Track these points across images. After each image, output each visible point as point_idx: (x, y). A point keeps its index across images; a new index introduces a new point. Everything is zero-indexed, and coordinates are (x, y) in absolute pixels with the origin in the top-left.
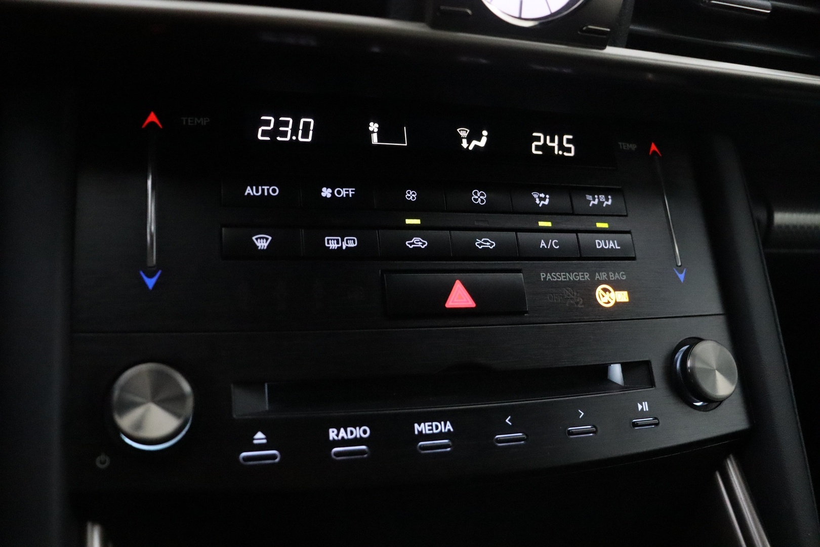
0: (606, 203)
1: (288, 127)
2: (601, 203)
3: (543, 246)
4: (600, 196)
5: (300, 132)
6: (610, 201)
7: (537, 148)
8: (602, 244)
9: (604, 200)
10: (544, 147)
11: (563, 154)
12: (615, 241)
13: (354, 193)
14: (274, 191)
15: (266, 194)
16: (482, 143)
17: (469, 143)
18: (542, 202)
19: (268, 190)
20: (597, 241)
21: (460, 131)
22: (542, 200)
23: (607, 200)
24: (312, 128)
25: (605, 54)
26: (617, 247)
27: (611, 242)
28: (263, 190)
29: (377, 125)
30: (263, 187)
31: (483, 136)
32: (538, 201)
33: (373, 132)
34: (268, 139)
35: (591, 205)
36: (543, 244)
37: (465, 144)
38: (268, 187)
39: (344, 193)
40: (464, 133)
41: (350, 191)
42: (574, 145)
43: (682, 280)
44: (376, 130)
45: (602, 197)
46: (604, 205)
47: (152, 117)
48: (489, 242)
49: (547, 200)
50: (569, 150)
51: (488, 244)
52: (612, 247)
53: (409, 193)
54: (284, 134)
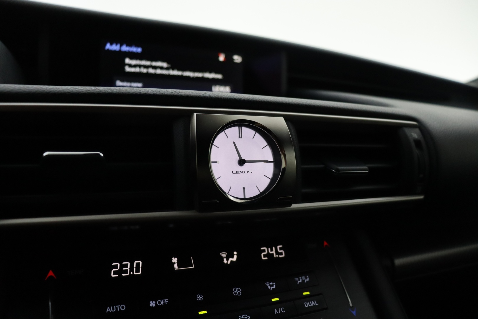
0: (306, 280)
1: (128, 267)
2: (303, 281)
3: (276, 313)
4: (302, 277)
5: (135, 269)
6: (308, 279)
7: (265, 256)
8: (308, 304)
9: (305, 279)
10: (268, 255)
11: (279, 257)
12: (315, 301)
13: (168, 301)
14: (123, 307)
15: (118, 310)
16: (235, 259)
17: (228, 260)
18: (272, 287)
19: (119, 307)
20: (305, 303)
21: (222, 254)
22: (271, 286)
23: (306, 279)
24: (141, 266)
25: (291, 208)
26: (316, 304)
27: (313, 302)
28: (117, 308)
29: (176, 259)
30: (116, 306)
31: (234, 255)
32: (269, 287)
33: (175, 263)
34: (117, 276)
35: (298, 283)
36: (276, 311)
37: (225, 261)
38: (119, 306)
39: (162, 302)
40: (224, 255)
41: (166, 301)
42: (284, 250)
43: (355, 314)
44: (176, 262)
45: (304, 278)
46: (305, 282)
47: (51, 273)
48: (246, 317)
49: (274, 286)
50: (281, 254)
51: (246, 318)
52: (314, 305)
53: (198, 296)
54: (126, 272)
